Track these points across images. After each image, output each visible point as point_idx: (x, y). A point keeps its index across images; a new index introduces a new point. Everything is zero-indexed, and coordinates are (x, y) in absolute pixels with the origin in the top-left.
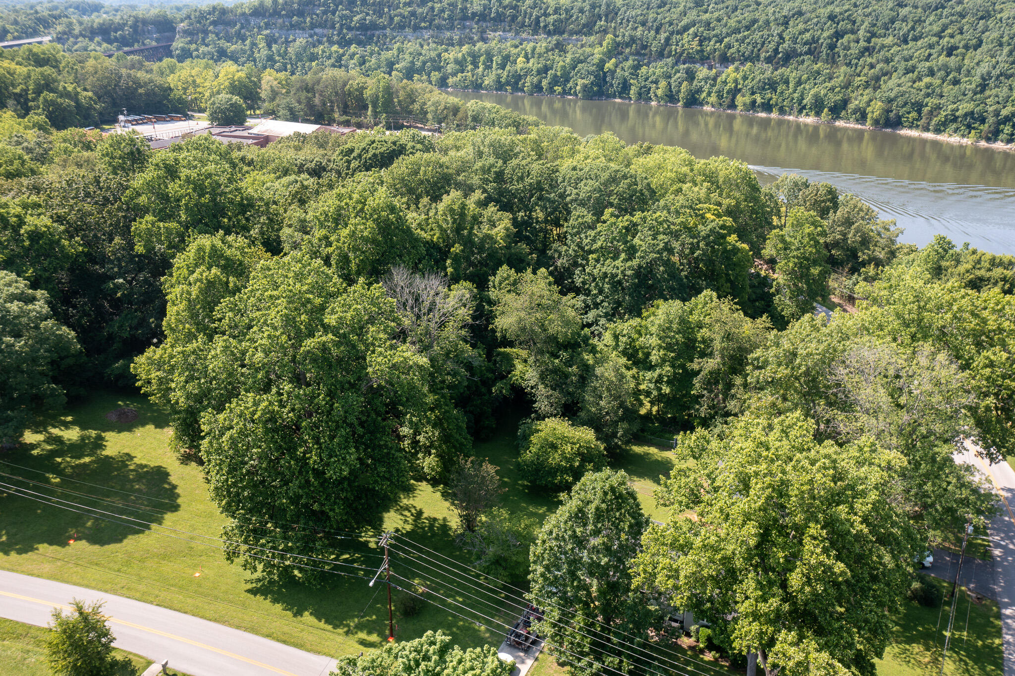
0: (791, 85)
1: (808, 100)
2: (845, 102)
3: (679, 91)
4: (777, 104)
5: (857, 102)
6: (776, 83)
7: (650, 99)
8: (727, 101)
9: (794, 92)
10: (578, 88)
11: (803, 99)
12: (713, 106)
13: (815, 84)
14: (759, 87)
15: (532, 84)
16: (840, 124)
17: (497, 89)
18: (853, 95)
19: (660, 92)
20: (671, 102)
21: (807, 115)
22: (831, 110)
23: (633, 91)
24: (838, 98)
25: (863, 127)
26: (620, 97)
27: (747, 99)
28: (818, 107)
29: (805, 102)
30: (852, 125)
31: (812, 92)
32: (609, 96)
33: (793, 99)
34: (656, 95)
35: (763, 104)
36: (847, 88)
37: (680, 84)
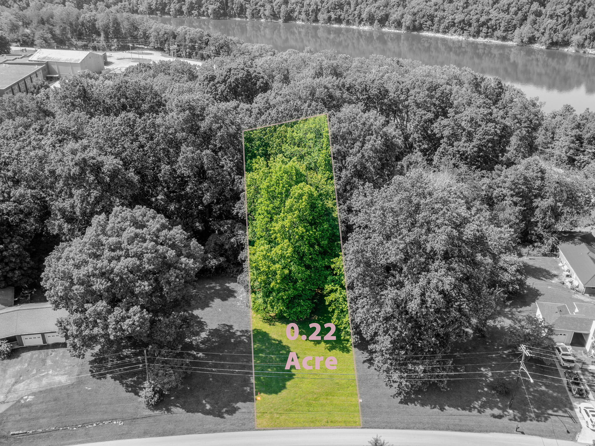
0: (352, 6)
1: (364, 16)
2: (387, 16)
3: (279, 12)
4: (344, 19)
5: (395, 16)
6: (342, 4)
7: (260, 17)
8: (313, 17)
9: (355, 10)
10: (210, 11)
11: (361, 15)
12: (303, 21)
13: (367, 5)
14: (332, 8)
15: (175, 9)
16: (385, 30)
17: (149, 14)
18: (392, 11)
19: (267, 13)
20: (274, 19)
21: (364, 25)
22: (379, 21)
23: (248, 12)
24: (383, 13)
25: (400, 31)
26: (239, 17)
27: (326, 16)
28: (371, 20)
30: (393, 30)
31: (367, 10)
32: (231, 16)
33: (354, 15)
34: (265, 15)
35: (336, 19)
36: (387, 7)
37: (280, 7)
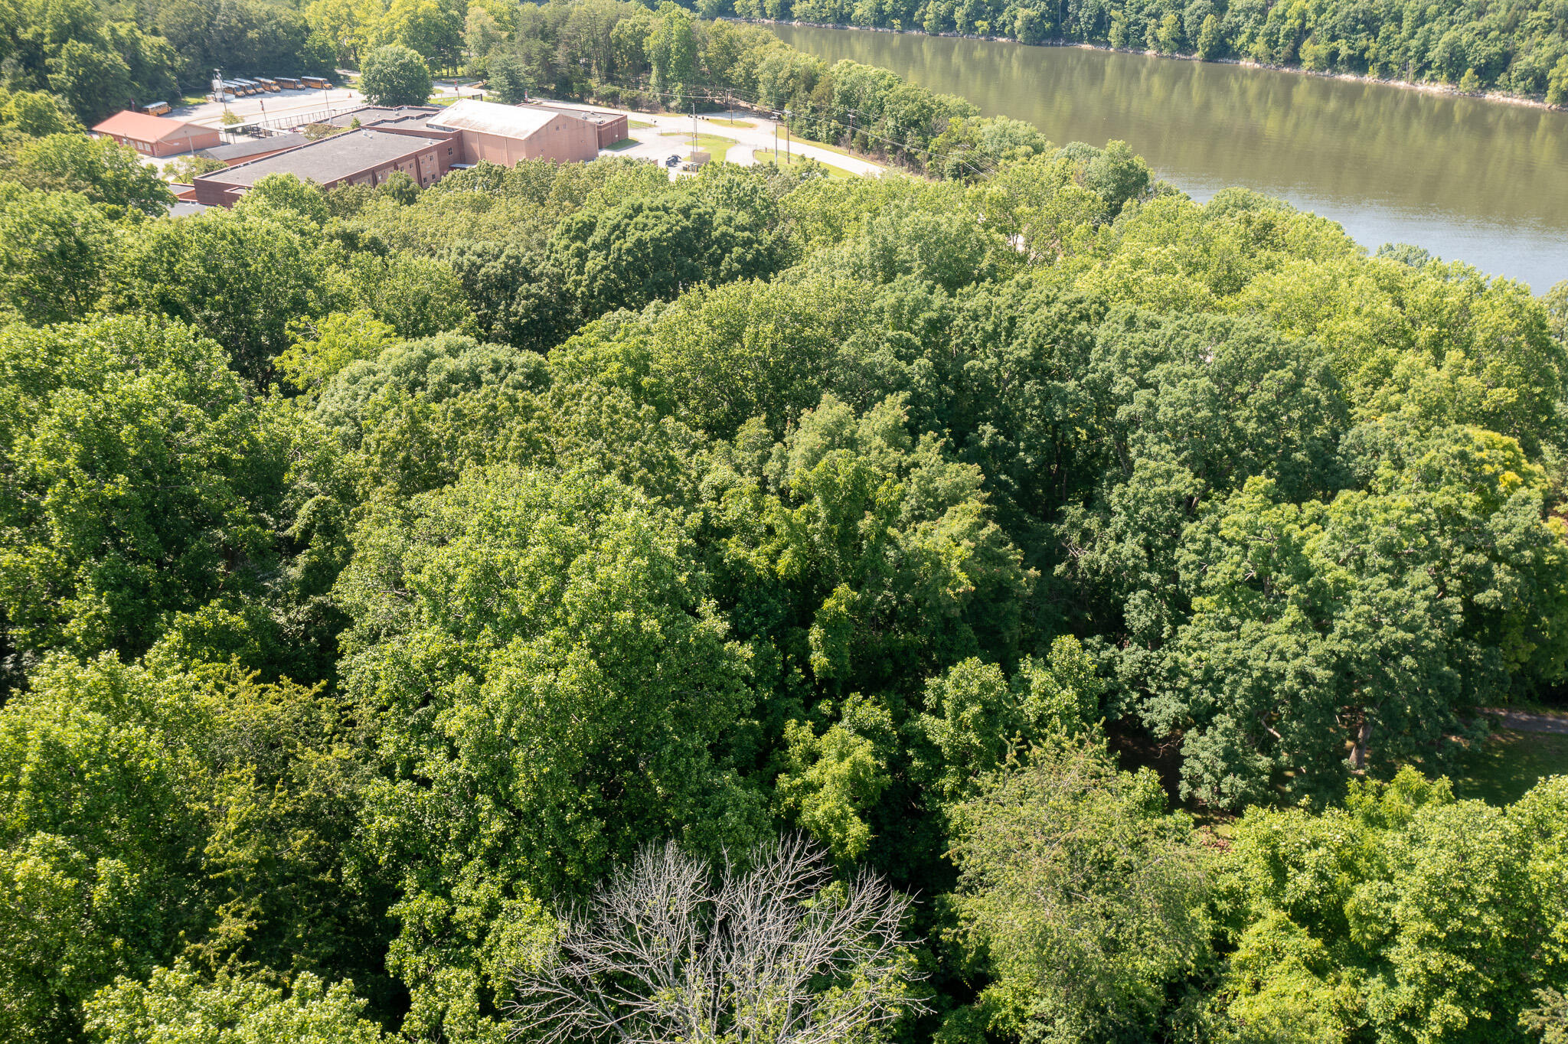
0: (1406, 24)
1: (1436, 54)
2: (1506, 59)
3: (1198, 32)
4: (1376, 59)
5: (1531, 59)
6: (1376, 19)
7: (1145, 44)
8: (1285, 52)
9: (1412, 36)
10: (1018, 24)
11: (1427, 50)
12: (1257, 60)
13: (1452, 23)
14: (1344, 28)
16: (1494, 97)
17: (876, 24)
18: (1524, 45)
19: (1163, 34)
20: (1180, 51)
21: (1433, 79)
22: (1479, 71)
23: (1115, 31)
24: (1493, 50)
25: (1539, 105)
26: (1091, 41)
27: (1323, 49)
28: (1454, 65)
29: (1430, 55)
30: (1518, 100)
31: (1447, 37)
32: (1071, 39)
33: (1408, 49)
34: (1156, 39)
35: (1351, 58)
36: (1511, 31)
37: (1201, 18)
